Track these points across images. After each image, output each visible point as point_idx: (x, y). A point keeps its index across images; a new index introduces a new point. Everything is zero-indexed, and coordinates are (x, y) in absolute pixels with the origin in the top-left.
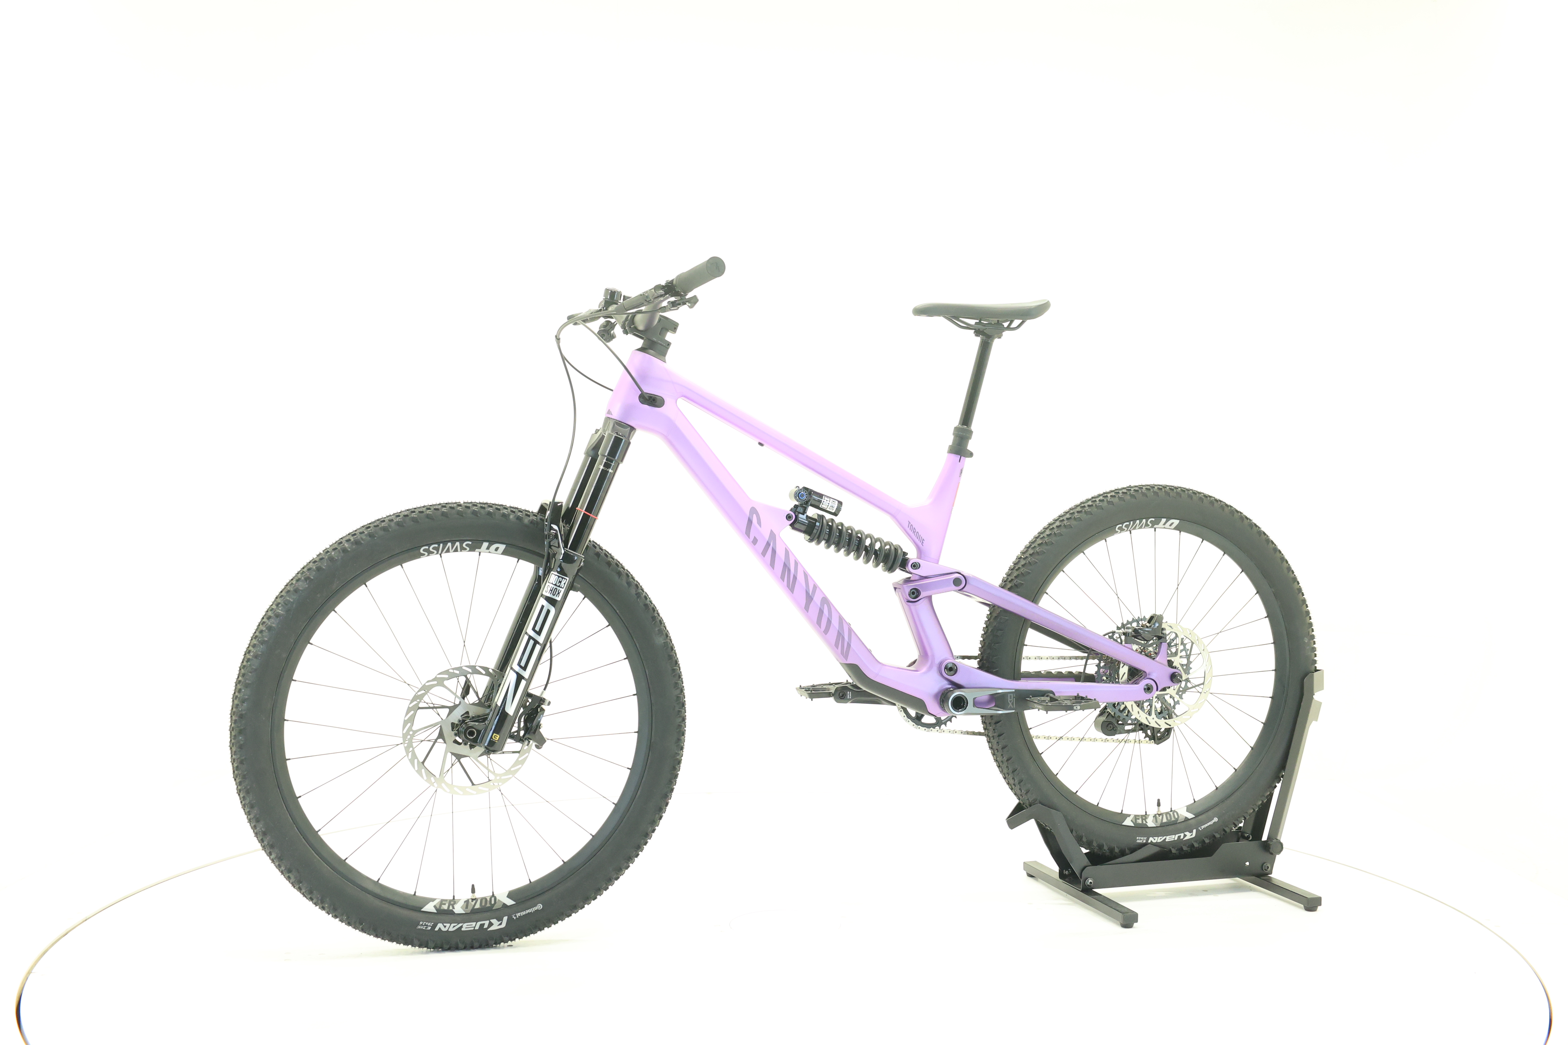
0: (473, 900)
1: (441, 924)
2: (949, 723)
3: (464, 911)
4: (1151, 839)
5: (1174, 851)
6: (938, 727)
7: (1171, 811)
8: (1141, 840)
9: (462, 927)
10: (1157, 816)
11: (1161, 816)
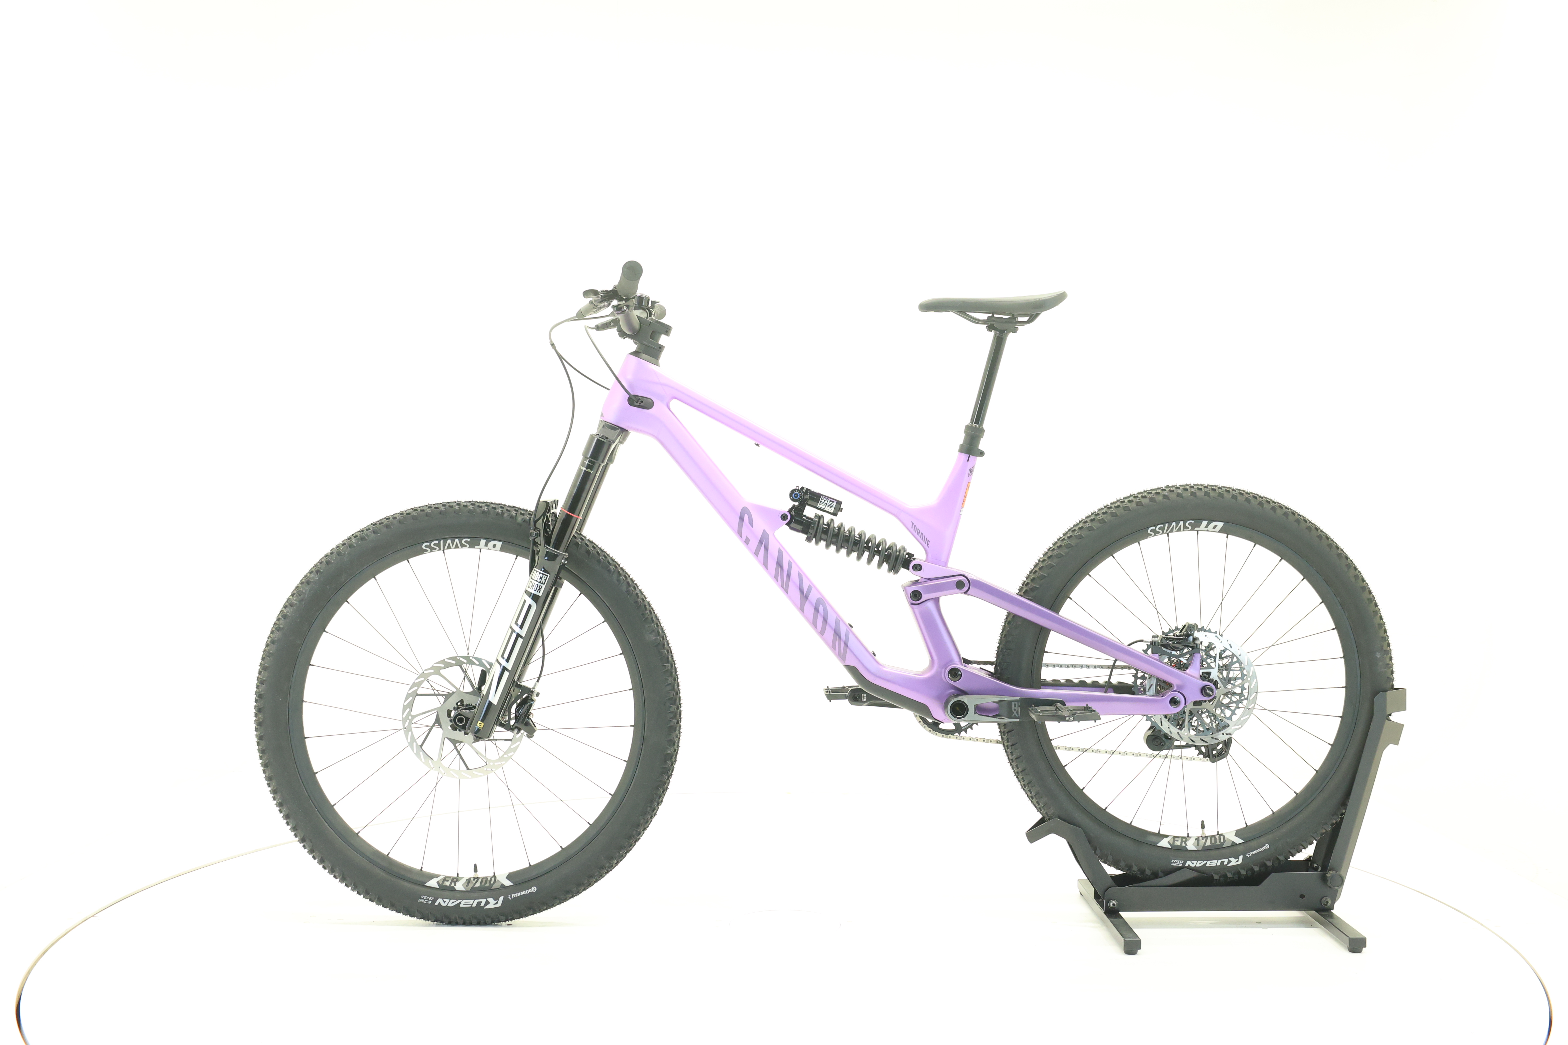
0: (475, 878)
1: (441, 899)
2: (969, 730)
3: (464, 888)
4: (1189, 863)
5: (1216, 877)
6: (957, 734)
7: (1218, 834)
8: (1177, 863)
9: (460, 903)
10: (1201, 838)
11: (1205, 839)
